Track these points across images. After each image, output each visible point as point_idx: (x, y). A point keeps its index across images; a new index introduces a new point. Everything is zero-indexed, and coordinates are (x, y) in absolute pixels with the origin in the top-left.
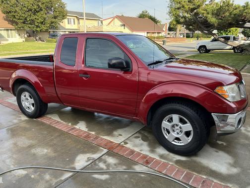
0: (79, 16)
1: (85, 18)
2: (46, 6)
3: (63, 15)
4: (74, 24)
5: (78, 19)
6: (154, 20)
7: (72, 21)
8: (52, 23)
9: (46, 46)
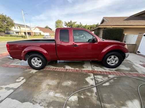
0: (20, 26)
1: (26, 27)
2: (2, 20)
3: (13, 25)
4: (18, 29)
5: (20, 27)
6: (51, 29)
7: (17, 27)
8: (7, 28)
9: (4, 38)
